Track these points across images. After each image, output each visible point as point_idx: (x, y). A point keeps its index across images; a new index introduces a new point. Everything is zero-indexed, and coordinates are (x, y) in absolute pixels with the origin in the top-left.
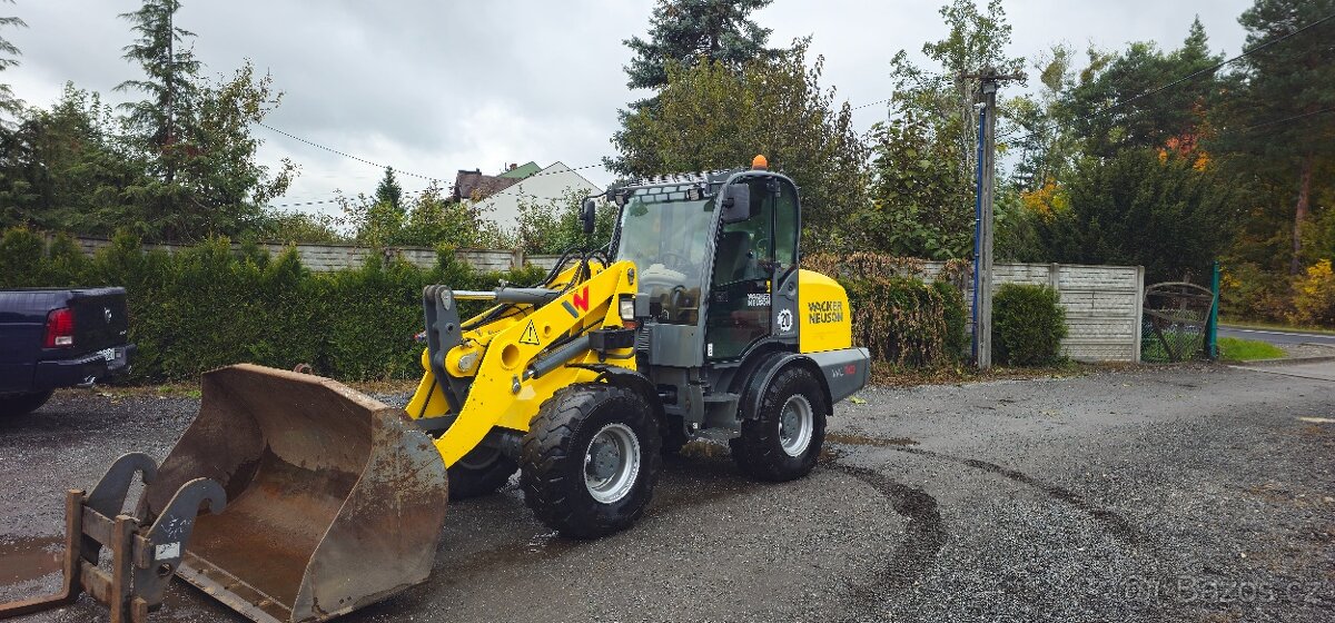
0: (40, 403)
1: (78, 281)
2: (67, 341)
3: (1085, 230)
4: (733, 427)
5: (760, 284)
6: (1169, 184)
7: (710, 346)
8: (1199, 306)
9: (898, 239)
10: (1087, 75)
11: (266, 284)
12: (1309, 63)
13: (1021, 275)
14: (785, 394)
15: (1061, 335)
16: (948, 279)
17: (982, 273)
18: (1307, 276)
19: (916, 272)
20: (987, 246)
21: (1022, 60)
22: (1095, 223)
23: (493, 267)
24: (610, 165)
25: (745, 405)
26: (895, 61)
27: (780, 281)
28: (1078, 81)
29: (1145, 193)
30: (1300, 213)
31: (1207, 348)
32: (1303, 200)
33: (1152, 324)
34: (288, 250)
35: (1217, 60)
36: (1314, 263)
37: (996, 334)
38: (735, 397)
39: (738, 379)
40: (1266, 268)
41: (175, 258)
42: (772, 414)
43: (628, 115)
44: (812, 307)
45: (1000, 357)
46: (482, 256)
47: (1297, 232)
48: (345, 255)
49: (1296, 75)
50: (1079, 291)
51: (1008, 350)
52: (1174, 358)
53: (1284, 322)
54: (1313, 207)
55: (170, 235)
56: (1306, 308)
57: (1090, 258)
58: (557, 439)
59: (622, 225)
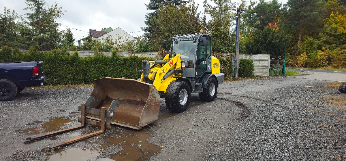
0: (22, 91)
1: (22, 60)
2: (37, 74)
3: (257, 46)
4: (201, 90)
5: (205, 59)
6: (276, 35)
7: (196, 72)
8: (281, 63)
9: (216, 48)
10: (250, 7)
11: (71, 60)
12: (302, 6)
13: (243, 57)
14: (211, 82)
15: (253, 70)
16: (229, 58)
17: (237, 56)
18: (300, 56)
19: (222, 56)
20: (238, 50)
21: (235, 3)
22: (259, 44)
23: (124, 56)
24: (143, 30)
25: (203, 86)
26: (204, 2)
27: (209, 58)
28: (247, 9)
29: (270, 38)
30: (299, 41)
31: (283, 72)
32: (300, 38)
33: (272, 67)
34: (75, 51)
35: (281, 4)
36: (302, 53)
37: (239, 70)
38: (201, 84)
39: (201, 80)
40: (291, 54)
41: (46, 54)
42: (208, 87)
43: (147, 17)
44: (214, 64)
45: (240, 75)
46: (122, 53)
47: (299, 46)
48: (88, 53)
49: (299, 9)
50: (257, 60)
51: (242, 74)
52: (276, 75)
53: (296, 67)
54: (302, 40)
55: (44, 48)
56: (301, 63)
57: (258, 52)
58: (174, 92)
59: (173, 46)
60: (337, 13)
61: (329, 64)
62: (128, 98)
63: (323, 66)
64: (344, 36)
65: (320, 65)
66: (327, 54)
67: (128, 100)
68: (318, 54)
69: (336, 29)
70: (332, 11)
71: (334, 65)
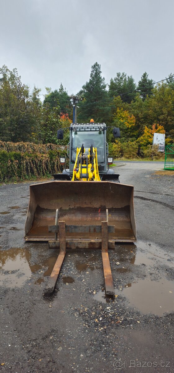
59: (73, 137)
60: (122, 109)
61: (122, 155)
62: (78, 206)
63: (118, 157)
64: (129, 130)
65: (115, 156)
66: (120, 146)
67: (78, 208)
68: (114, 146)
69: (123, 123)
70: (118, 107)
71: (126, 156)
